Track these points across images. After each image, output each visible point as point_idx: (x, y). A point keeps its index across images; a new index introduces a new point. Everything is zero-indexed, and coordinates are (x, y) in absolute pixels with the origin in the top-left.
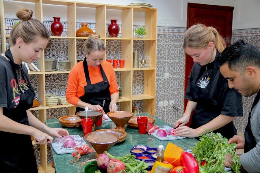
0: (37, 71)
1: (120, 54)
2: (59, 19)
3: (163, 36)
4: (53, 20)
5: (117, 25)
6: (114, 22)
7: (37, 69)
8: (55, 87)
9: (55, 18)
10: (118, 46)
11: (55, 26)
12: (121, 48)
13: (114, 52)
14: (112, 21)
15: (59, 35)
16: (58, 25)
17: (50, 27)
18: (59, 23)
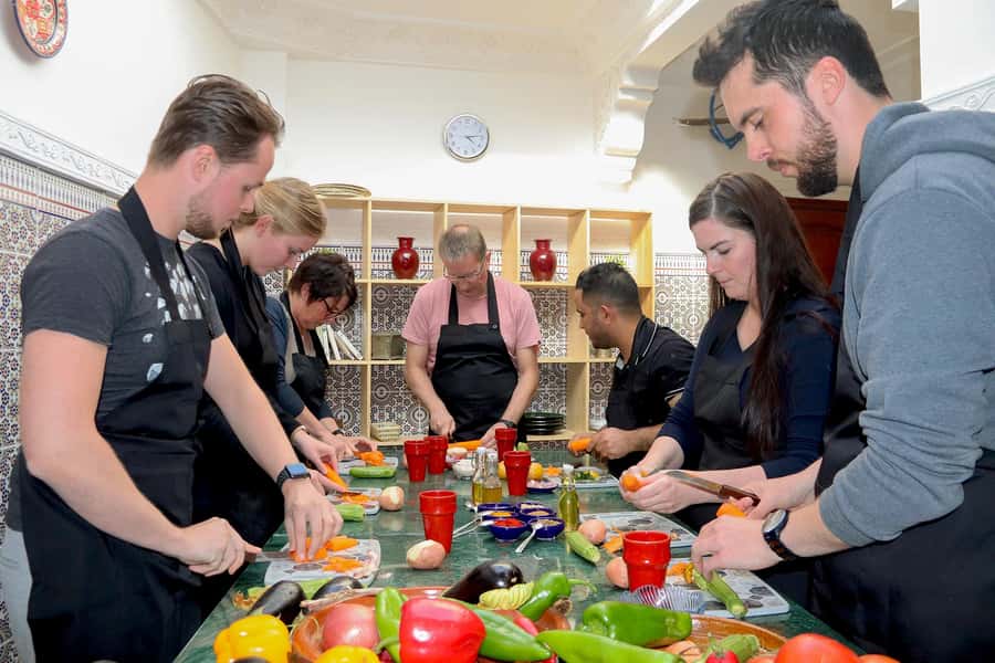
0: (356, 359)
1: (564, 324)
2: (410, 241)
3: (680, 278)
4: (397, 244)
5: (550, 252)
6: (543, 244)
7: (356, 353)
8: (400, 400)
9: (401, 240)
10: (559, 304)
11: (401, 258)
12: (567, 308)
13: (550, 318)
14: (539, 242)
15: (410, 277)
16: (407, 255)
17: (390, 260)
18: (409, 249)
